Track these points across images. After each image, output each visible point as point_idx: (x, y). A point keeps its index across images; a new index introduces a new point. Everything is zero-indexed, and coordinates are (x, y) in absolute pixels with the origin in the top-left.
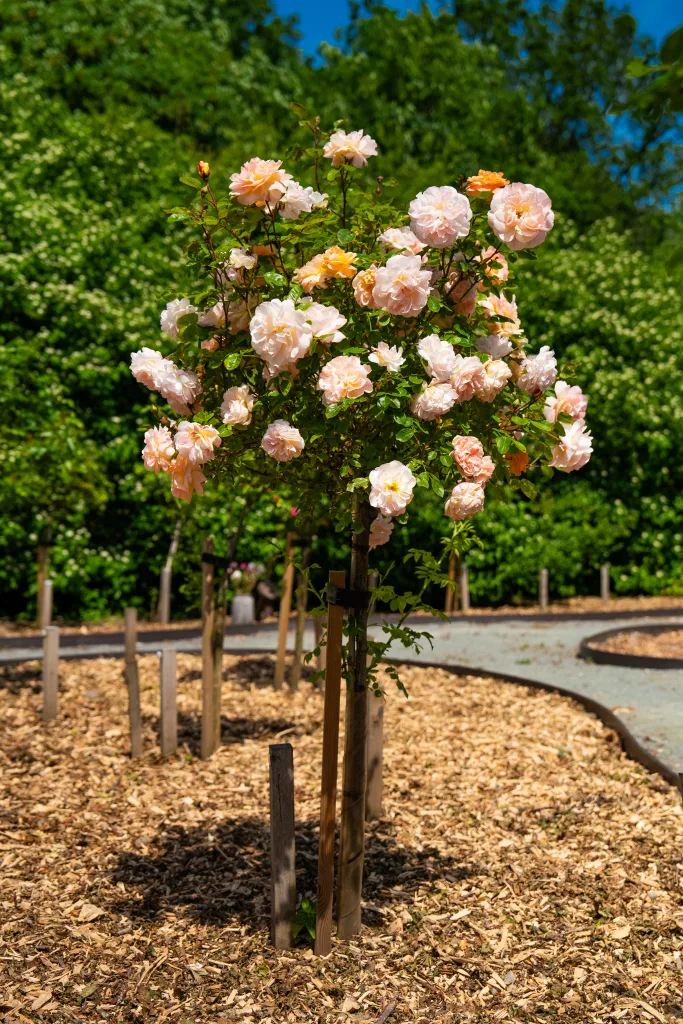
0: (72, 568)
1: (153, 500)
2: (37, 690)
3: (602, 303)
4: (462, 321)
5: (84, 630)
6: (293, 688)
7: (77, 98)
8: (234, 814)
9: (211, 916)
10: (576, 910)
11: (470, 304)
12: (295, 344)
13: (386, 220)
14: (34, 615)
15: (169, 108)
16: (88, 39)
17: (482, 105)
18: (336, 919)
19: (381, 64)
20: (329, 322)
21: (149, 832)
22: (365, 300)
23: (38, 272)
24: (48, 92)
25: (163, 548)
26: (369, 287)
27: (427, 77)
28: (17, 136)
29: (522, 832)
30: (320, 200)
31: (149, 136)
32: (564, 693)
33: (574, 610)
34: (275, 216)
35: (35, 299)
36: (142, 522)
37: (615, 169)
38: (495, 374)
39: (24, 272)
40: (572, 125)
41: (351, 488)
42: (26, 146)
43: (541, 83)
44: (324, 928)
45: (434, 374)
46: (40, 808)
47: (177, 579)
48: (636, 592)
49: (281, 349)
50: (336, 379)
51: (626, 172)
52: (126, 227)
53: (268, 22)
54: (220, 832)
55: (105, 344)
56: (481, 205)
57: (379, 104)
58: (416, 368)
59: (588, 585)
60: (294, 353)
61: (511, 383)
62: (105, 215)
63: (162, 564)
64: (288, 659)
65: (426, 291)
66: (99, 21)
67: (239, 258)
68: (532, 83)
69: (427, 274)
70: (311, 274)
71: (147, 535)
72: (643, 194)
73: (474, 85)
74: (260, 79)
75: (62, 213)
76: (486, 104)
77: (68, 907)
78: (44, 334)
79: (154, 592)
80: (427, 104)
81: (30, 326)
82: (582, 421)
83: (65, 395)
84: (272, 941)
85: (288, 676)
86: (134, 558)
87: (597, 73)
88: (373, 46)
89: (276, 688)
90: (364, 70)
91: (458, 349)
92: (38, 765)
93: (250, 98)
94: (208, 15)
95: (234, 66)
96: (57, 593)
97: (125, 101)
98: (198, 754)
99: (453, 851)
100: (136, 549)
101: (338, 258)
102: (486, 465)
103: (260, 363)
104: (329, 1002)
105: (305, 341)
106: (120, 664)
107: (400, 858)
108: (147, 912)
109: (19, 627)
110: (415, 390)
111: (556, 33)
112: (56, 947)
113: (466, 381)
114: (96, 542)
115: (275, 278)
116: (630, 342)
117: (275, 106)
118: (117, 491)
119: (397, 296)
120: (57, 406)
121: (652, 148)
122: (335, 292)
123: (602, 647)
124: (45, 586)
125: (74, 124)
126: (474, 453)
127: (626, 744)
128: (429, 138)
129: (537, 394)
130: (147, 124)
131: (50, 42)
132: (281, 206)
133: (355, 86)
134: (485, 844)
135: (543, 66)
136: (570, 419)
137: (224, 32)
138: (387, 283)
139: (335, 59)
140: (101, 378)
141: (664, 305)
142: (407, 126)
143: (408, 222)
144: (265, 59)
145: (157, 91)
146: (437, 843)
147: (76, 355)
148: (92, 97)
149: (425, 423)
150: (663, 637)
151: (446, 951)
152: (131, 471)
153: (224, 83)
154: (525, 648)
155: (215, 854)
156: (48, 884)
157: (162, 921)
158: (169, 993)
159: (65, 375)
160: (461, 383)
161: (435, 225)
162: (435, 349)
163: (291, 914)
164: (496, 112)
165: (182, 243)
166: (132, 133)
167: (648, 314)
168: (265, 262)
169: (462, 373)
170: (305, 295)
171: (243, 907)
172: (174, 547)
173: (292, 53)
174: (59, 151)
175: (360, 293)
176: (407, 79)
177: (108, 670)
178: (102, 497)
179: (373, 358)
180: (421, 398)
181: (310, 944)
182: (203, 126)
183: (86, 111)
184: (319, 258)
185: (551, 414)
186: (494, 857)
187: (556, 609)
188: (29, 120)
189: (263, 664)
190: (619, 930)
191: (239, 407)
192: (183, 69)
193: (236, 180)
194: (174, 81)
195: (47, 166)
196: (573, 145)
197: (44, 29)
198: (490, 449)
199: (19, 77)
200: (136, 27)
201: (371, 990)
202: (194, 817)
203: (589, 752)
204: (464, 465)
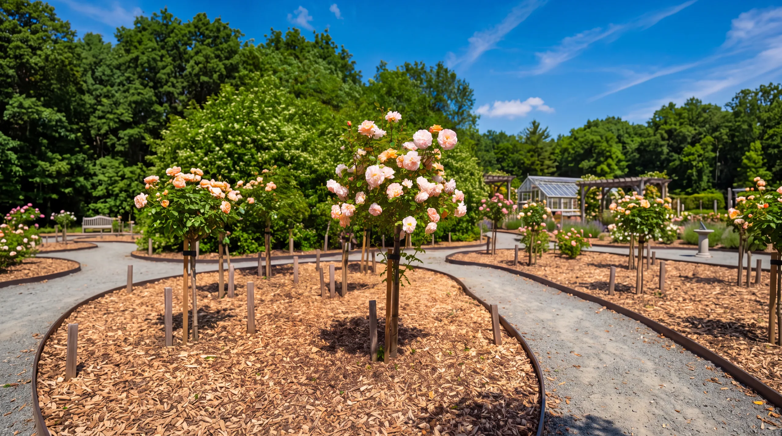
0: (299, 235)
1: (322, 215)
2: (291, 274)
3: (449, 157)
4: (428, 171)
5: (302, 254)
6: (366, 273)
7: (298, 94)
8: (354, 315)
9: (352, 351)
10: (460, 346)
11: (431, 166)
12: (380, 179)
13: (404, 140)
14: (288, 249)
15: (325, 98)
16: (301, 77)
17: (415, 99)
18: (390, 351)
19: (386, 85)
20: (390, 172)
21: (330, 322)
22: (400, 165)
23: (288, 147)
24: (290, 92)
25: (325, 228)
26: (402, 162)
27: (400, 89)
28: (282, 106)
29: (441, 321)
30: (384, 133)
31: (320, 106)
32: (445, 274)
33: (441, 246)
34: (371, 139)
35: (287, 155)
36: (319, 221)
37: (450, 117)
38: (439, 188)
39: (284, 147)
40: (438, 104)
41: (396, 224)
42: (284, 109)
43: (430, 91)
44: (387, 355)
45: (422, 188)
46: (296, 314)
47: (329, 238)
48: (459, 240)
49: (375, 181)
50: (392, 191)
51: (453, 118)
52: (313, 133)
53: (353, 72)
54: (351, 322)
55: (307, 169)
56: (435, 135)
57: (386, 97)
58: (416, 186)
59: (445, 238)
60: (379, 182)
61: (443, 191)
62: (308, 130)
63: (325, 233)
64: (365, 263)
65: (419, 163)
66: (304, 71)
67: (361, 152)
68: (427, 92)
69: (420, 158)
70: (383, 157)
71: (320, 225)
72: (459, 124)
73: (413, 92)
74: (350, 89)
75: (295, 129)
76: (417, 98)
77: (308, 348)
78: (290, 165)
79: (322, 241)
80: (399, 97)
81: (287, 163)
82: (463, 202)
83: (297, 184)
84: (371, 359)
85: (365, 269)
86: (317, 231)
87: (446, 89)
88: (385, 80)
89: (361, 272)
90: (382, 87)
91: (428, 180)
92: (293, 299)
93: (348, 94)
94: (336, 70)
95: (343, 85)
96: (295, 242)
97: (313, 96)
98: (341, 295)
99: (421, 328)
100: (317, 230)
101: (391, 152)
102: (437, 217)
103: (367, 185)
104: (390, 379)
105: (383, 179)
106: (315, 265)
107: (406, 330)
108: (332, 349)
109: (284, 252)
110: (415, 194)
111: (434, 77)
112: (306, 361)
114: (306, 227)
115: (372, 158)
116: (457, 168)
117: (355, 97)
118: (311, 212)
119: (410, 164)
120: (295, 187)
121: (461, 111)
122: (390, 162)
123: (452, 258)
124: (292, 240)
125: (298, 102)
126: (434, 214)
127: (464, 290)
128: (401, 107)
129: (451, 194)
130: (319, 103)
131: (290, 78)
132: (374, 135)
133: (379, 92)
134: (431, 326)
135: (431, 87)
136: (460, 202)
137: (340, 75)
138: (407, 160)
139: (373, 84)
140: (306, 178)
141: (466, 157)
142: (394, 103)
143: (412, 140)
144: (352, 83)
145: (321, 92)
146: (416, 325)
147: (300, 172)
148: (303, 94)
149: (419, 204)
150: (469, 255)
151: (423, 360)
152: (315, 206)
153: (341, 90)
154: (430, 258)
155: (350, 329)
156: (301, 340)
157: (336, 352)
158: (341, 376)
159: (296, 178)
160: (430, 191)
161: (421, 142)
162: (422, 181)
163: (377, 351)
164: (419, 100)
165: (329, 138)
166: (315, 105)
167: (462, 160)
168: (369, 153)
169: (430, 188)
170: (381, 164)
171: (360, 347)
172: (328, 229)
173: (360, 82)
174: (294, 110)
175: (399, 163)
176: (394, 90)
177: (311, 267)
178: (306, 214)
179: (403, 183)
180: (418, 196)
181: (382, 360)
182: (335, 103)
183: (301, 98)
184: (386, 151)
185: (454, 201)
186: (433, 329)
187: (436, 246)
188: (285, 101)
189: (356, 265)
190: (473, 352)
191: (361, 198)
192: (329, 86)
193: (360, 127)
194: (326, 89)
195: (290, 114)
196: (439, 110)
197: (288, 74)
198: (438, 212)
199: (281, 88)
200: (315, 73)
201: (402, 375)
202: (343, 316)
203: (455, 293)
204: (431, 217)
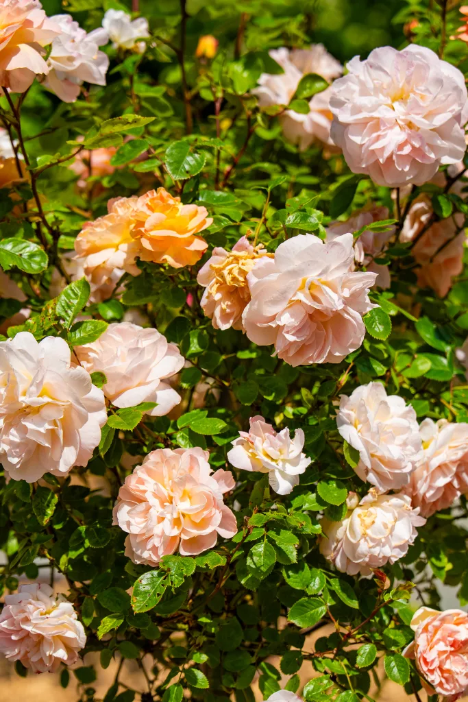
22: (225, 317)
26: (236, 295)
45: (372, 478)
50: (156, 510)
110: (330, 516)
113: (441, 482)
119: (298, 332)
138: (275, 302)
160: (431, 489)
169: (435, 462)
175: (213, 304)
179: (238, 456)
180: (343, 529)
204: (435, 678)
